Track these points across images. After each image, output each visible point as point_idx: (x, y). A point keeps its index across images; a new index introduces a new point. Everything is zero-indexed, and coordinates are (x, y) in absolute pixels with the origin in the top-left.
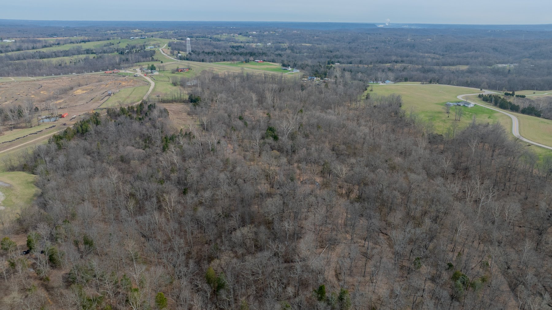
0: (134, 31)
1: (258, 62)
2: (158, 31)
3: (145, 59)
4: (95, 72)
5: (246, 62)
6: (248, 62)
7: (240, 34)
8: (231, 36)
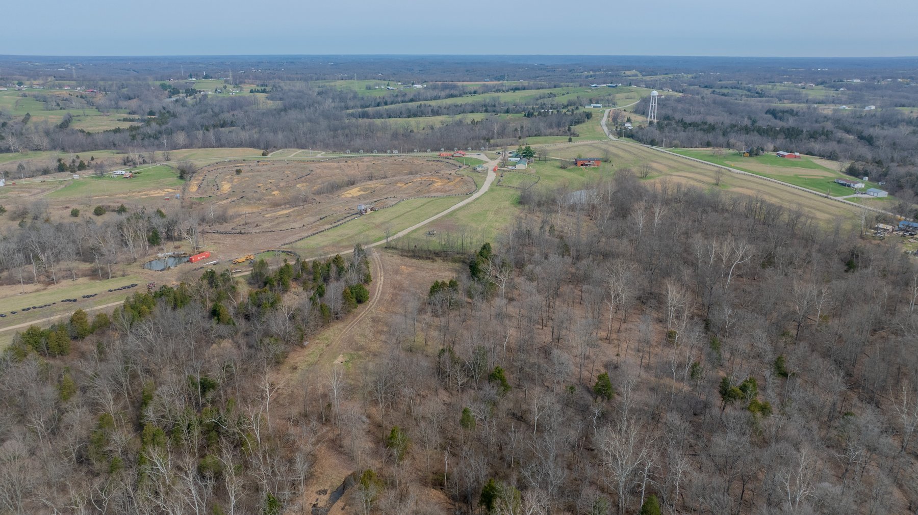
0: (627, 72)
1: (783, 156)
2: (666, 74)
3: (555, 130)
4: (432, 151)
5: (750, 156)
6: (757, 155)
7: (822, 83)
8: (796, 87)
